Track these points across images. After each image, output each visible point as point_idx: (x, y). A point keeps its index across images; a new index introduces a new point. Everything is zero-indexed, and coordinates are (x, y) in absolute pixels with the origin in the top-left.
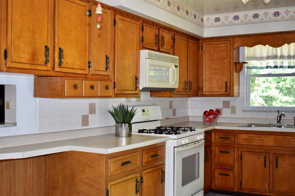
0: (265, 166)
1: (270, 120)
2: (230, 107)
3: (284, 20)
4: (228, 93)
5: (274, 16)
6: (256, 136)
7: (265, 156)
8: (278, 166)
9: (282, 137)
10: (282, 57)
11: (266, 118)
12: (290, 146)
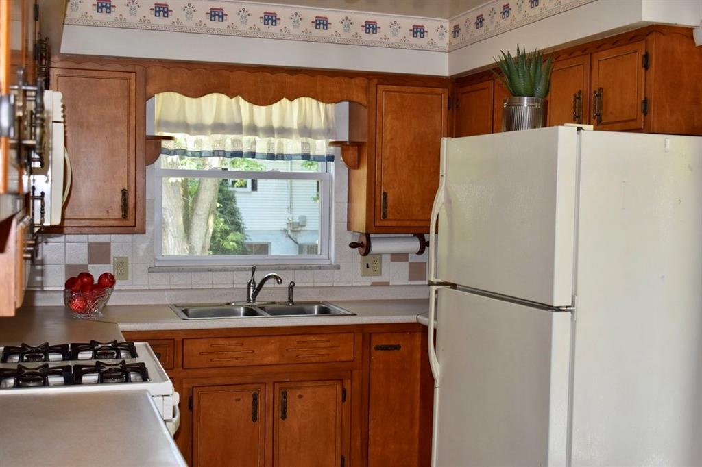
0: (255, 419)
1: (224, 291)
2: (112, 262)
3: (286, 37)
4: (130, 223)
5: (265, 24)
6: (234, 341)
7: (254, 392)
8: (288, 414)
9: (298, 337)
10: (253, 129)
11: (211, 287)
12: (318, 359)
